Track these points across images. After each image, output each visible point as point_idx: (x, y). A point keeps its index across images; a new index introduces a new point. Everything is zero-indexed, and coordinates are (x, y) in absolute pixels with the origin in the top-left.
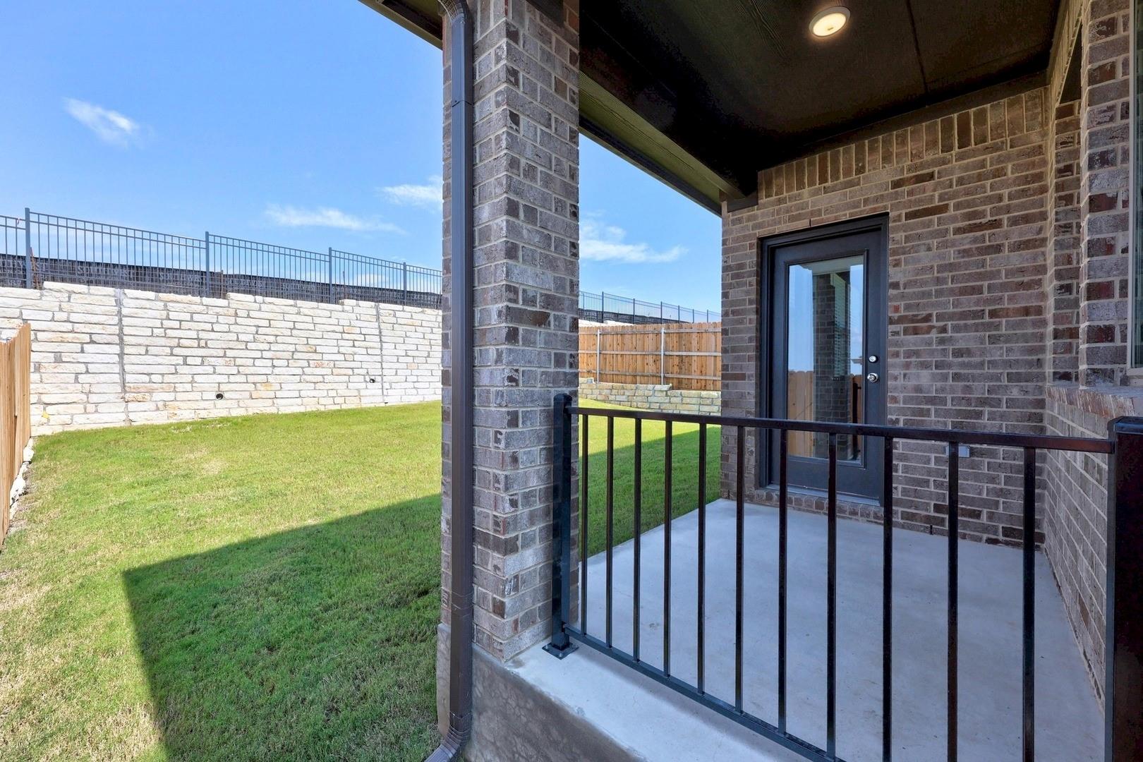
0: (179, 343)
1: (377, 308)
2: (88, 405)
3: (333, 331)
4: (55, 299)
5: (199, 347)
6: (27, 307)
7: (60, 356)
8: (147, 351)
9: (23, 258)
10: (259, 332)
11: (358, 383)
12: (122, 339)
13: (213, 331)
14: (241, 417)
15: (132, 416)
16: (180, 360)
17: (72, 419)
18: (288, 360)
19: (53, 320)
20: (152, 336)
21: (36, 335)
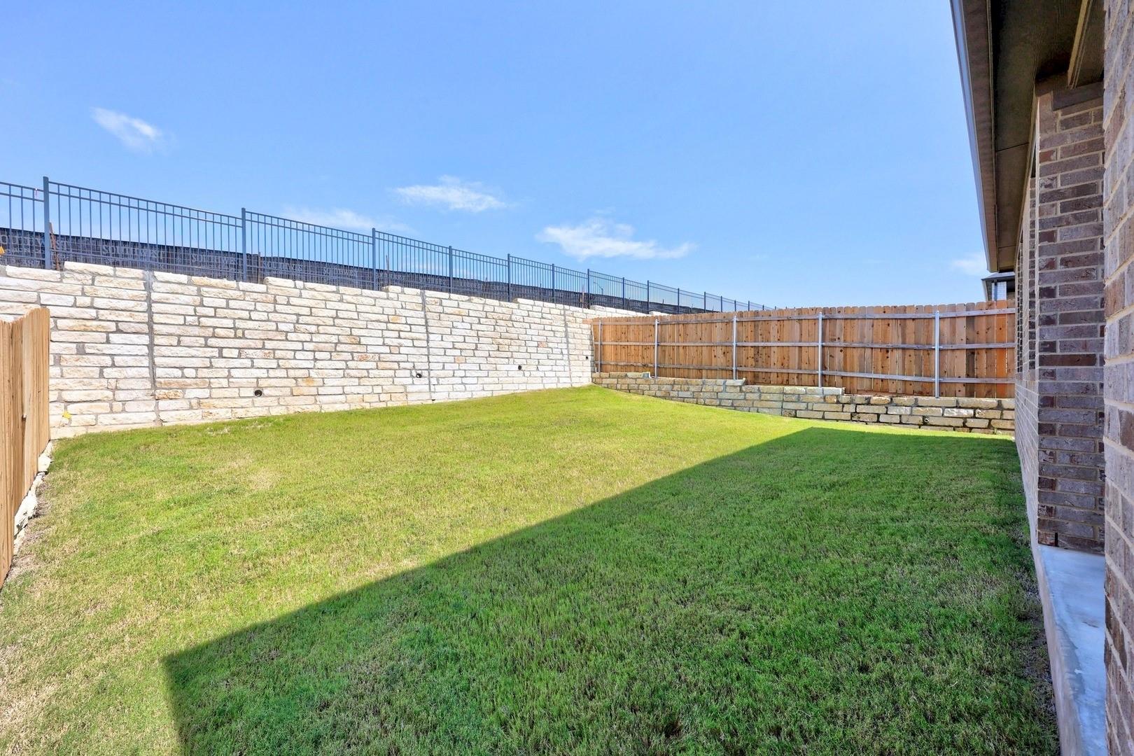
0: (214, 333)
1: (423, 296)
2: (114, 403)
3: (378, 321)
4: (76, 282)
5: (236, 337)
6: (46, 291)
7: (83, 347)
8: (179, 341)
9: (42, 235)
10: (300, 321)
11: (404, 378)
12: (152, 328)
13: (250, 319)
14: (282, 416)
15: (163, 416)
16: (215, 353)
17: (96, 419)
18: (331, 352)
19: (74, 305)
20: (184, 324)
21: (56, 322)
